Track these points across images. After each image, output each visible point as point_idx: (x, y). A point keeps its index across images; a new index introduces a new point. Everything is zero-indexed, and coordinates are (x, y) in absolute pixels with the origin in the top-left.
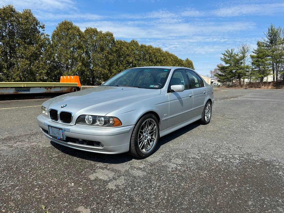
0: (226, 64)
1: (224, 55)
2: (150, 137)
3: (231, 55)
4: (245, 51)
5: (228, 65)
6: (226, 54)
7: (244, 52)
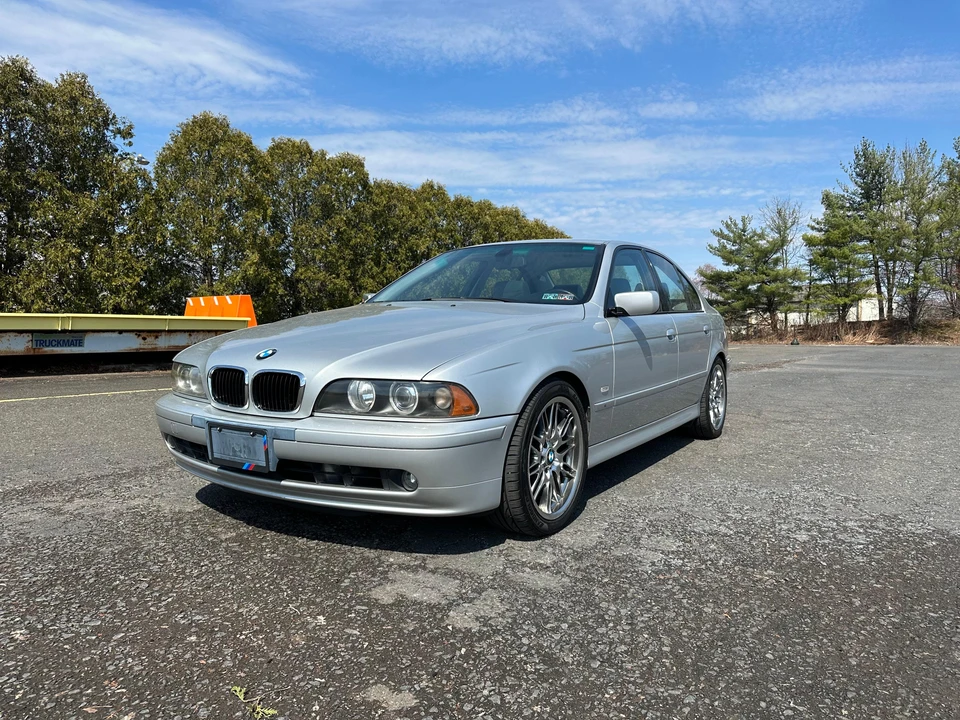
0: (727, 265)
1: (718, 235)
2: (562, 464)
3: (740, 238)
4: (785, 223)
5: (733, 268)
6: (726, 232)
7: (782, 230)
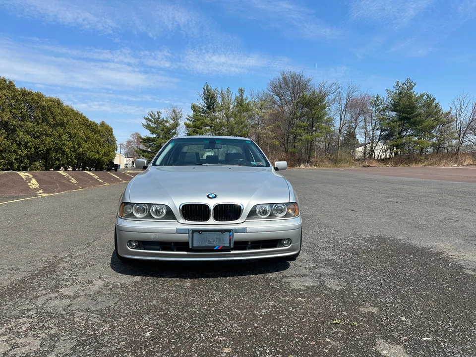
0: (152, 134)
1: (146, 119)
4: (177, 116)
5: (154, 136)
6: (150, 118)
7: (176, 119)
